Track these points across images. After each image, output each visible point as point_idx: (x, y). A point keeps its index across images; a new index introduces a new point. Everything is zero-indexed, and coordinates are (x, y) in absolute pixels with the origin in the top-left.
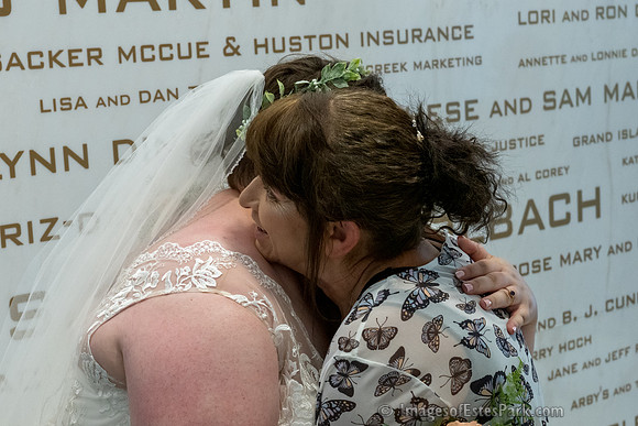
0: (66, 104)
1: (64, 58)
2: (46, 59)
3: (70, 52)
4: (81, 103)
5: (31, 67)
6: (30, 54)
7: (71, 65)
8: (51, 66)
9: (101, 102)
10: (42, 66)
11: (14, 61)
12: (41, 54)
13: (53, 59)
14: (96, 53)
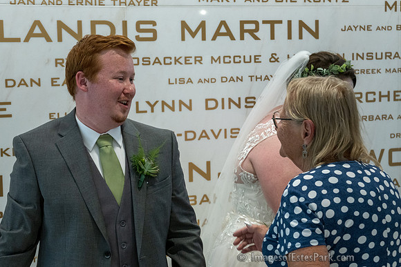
0: (182, 81)
1: (182, 60)
2: (173, 61)
3: (186, 58)
4: (190, 81)
5: (165, 64)
6: (165, 58)
7: (186, 63)
8: (175, 64)
10: (171, 63)
11: (157, 61)
12: (171, 58)
13: (177, 61)
14: (200, 59)
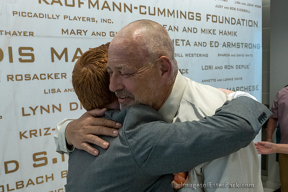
0: (53, 91)
1: (53, 76)
2: (47, 76)
3: (55, 74)
4: (59, 91)
5: (41, 79)
6: (41, 75)
7: (55, 78)
8: (48, 79)
9: (66, 90)
11: (35, 77)
12: (45, 75)
13: (49, 76)
14: (65, 75)
